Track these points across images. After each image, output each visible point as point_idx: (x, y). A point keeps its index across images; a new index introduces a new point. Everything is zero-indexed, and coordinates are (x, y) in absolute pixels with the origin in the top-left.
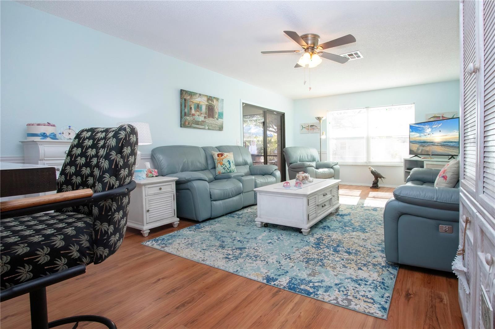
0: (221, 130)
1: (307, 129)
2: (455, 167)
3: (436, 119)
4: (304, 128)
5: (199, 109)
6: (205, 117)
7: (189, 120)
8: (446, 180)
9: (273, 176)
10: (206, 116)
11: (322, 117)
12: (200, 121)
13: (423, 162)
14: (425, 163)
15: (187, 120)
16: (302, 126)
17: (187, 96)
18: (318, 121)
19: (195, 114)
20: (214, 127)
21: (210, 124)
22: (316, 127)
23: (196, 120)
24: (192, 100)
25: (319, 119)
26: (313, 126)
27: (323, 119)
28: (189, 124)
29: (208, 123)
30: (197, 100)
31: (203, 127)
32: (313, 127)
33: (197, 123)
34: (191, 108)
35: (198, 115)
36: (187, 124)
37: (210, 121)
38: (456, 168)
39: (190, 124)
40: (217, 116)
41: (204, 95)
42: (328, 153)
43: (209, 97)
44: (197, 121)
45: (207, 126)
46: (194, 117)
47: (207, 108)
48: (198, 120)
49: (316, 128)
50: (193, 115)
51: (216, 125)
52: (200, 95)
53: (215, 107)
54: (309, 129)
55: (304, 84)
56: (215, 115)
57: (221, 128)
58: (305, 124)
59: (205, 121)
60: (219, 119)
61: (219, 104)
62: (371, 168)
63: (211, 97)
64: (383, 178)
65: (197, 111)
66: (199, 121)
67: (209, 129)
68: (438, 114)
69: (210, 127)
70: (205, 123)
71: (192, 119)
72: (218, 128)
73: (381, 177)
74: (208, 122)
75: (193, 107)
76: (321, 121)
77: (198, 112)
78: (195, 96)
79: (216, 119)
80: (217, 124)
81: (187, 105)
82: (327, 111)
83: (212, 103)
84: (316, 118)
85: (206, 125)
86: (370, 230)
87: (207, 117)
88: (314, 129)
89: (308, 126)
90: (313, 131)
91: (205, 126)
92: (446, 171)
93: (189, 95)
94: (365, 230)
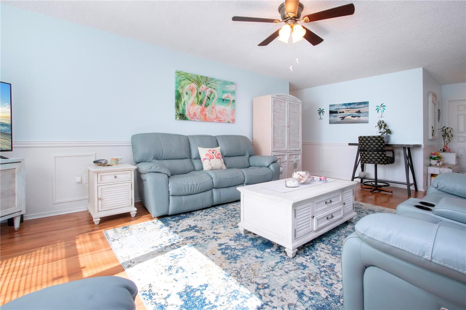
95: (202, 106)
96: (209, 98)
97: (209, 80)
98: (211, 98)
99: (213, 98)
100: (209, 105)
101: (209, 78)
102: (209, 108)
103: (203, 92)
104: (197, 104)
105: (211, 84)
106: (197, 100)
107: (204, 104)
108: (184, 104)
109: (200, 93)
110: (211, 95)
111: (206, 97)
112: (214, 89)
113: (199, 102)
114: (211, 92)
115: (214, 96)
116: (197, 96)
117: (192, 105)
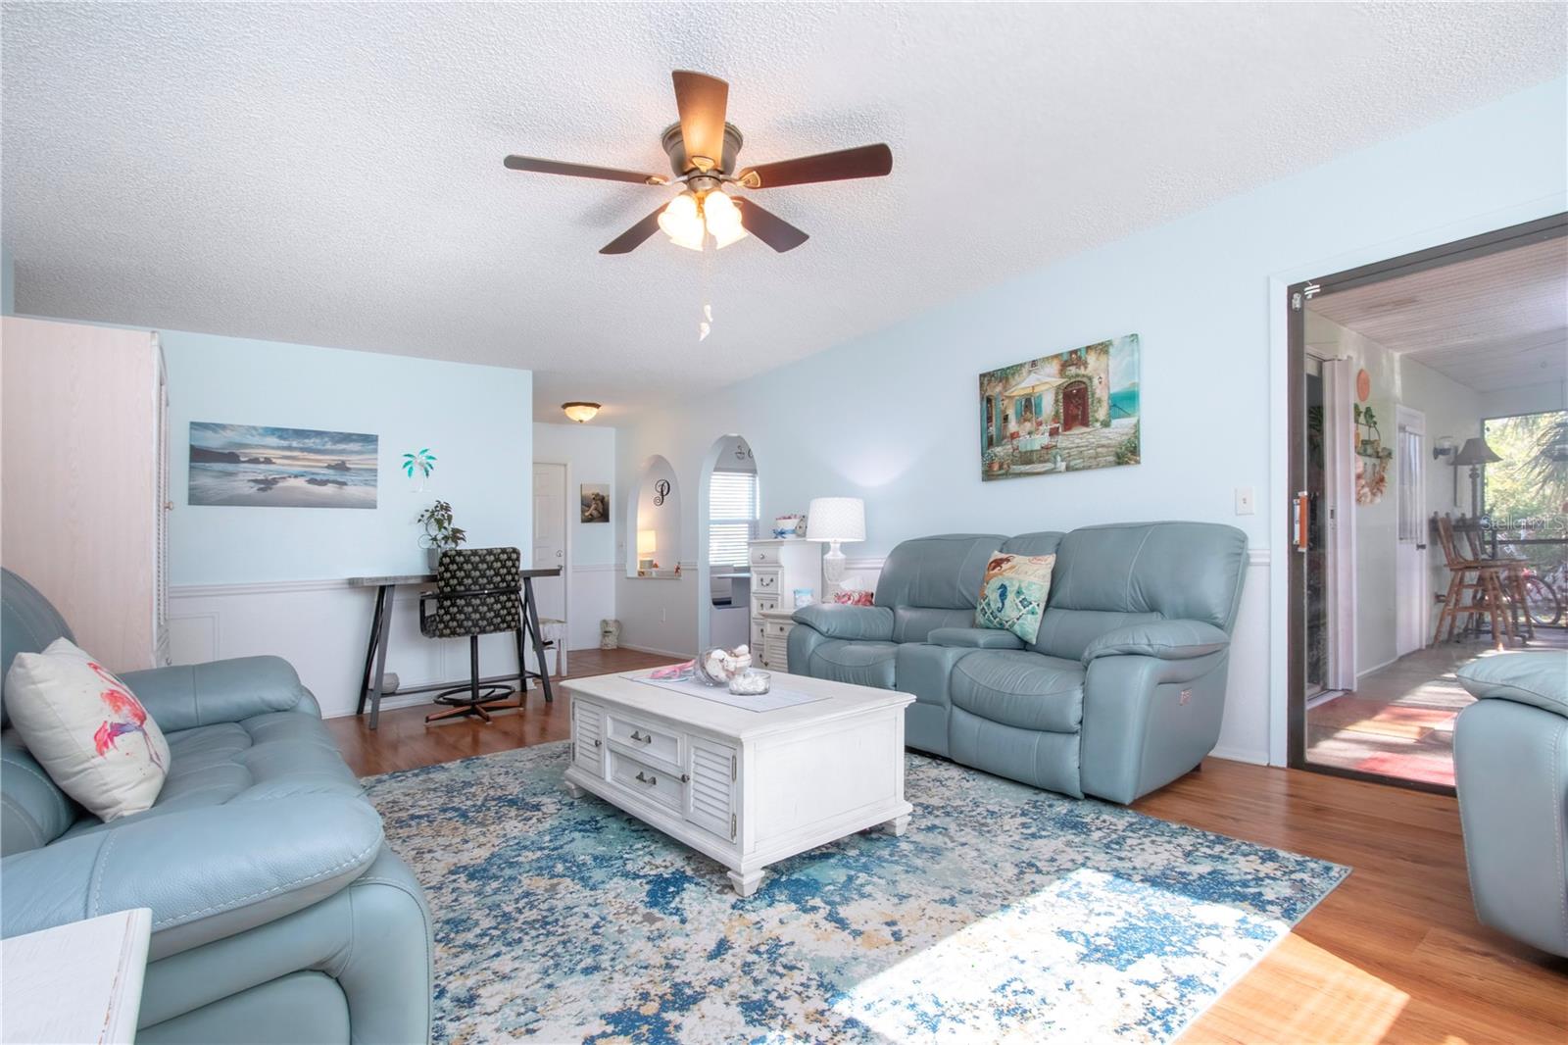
0: (1128, 464)
5: (1031, 413)
6: (1053, 433)
7: (1002, 454)
10: (1057, 425)
12: (1037, 451)
15: (996, 456)
17: (994, 387)
19: (1018, 433)
20: (1090, 458)
21: (1074, 452)
23: (1024, 450)
24: (1007, 394)
28: (1001, 468)
29: (1065, 449)
30: (1022, 386)
31: (1049, 466)
33: (1027, 458)
34: (1006, 418)
35: (1030, 433)
36: (996, 467)
37: (1078, 437)
39: (1005, 466)
40: (1102, 413)
41: (1047, 358)
43: (1065, 358)
44: (1026, 452)
45: (1062, 461)
46: (1015, 442)
47: (1061, 396)
48: (1029, 448)
50: (1014, 436)
51: (1103, 446)
52: (1034, 363)
53: (1096, 381)
56: (1096, 411)
57: (1127, 454)
59: (1054, 444)
60: (1114, 422)
61: (1110, 363)
63: (1075, 352)
65: (1025, 420)
66: (1032, 451)
67: (1068, 469)
69: (1072, 463)
70: (1054, 451)
71: (1011, 450)
72: (1112, 458)
74: (1064, 445)
75: (1011, 413)
77: (1029, 421)
78: (1016, 377)
79: (1098, 425)
80: (1104, 442)
81: (994, 413)
83: (1082, 371)
85: (1059, 458)
87: (1060, 430)
91: (1055, 463)
93: (1000, 381)
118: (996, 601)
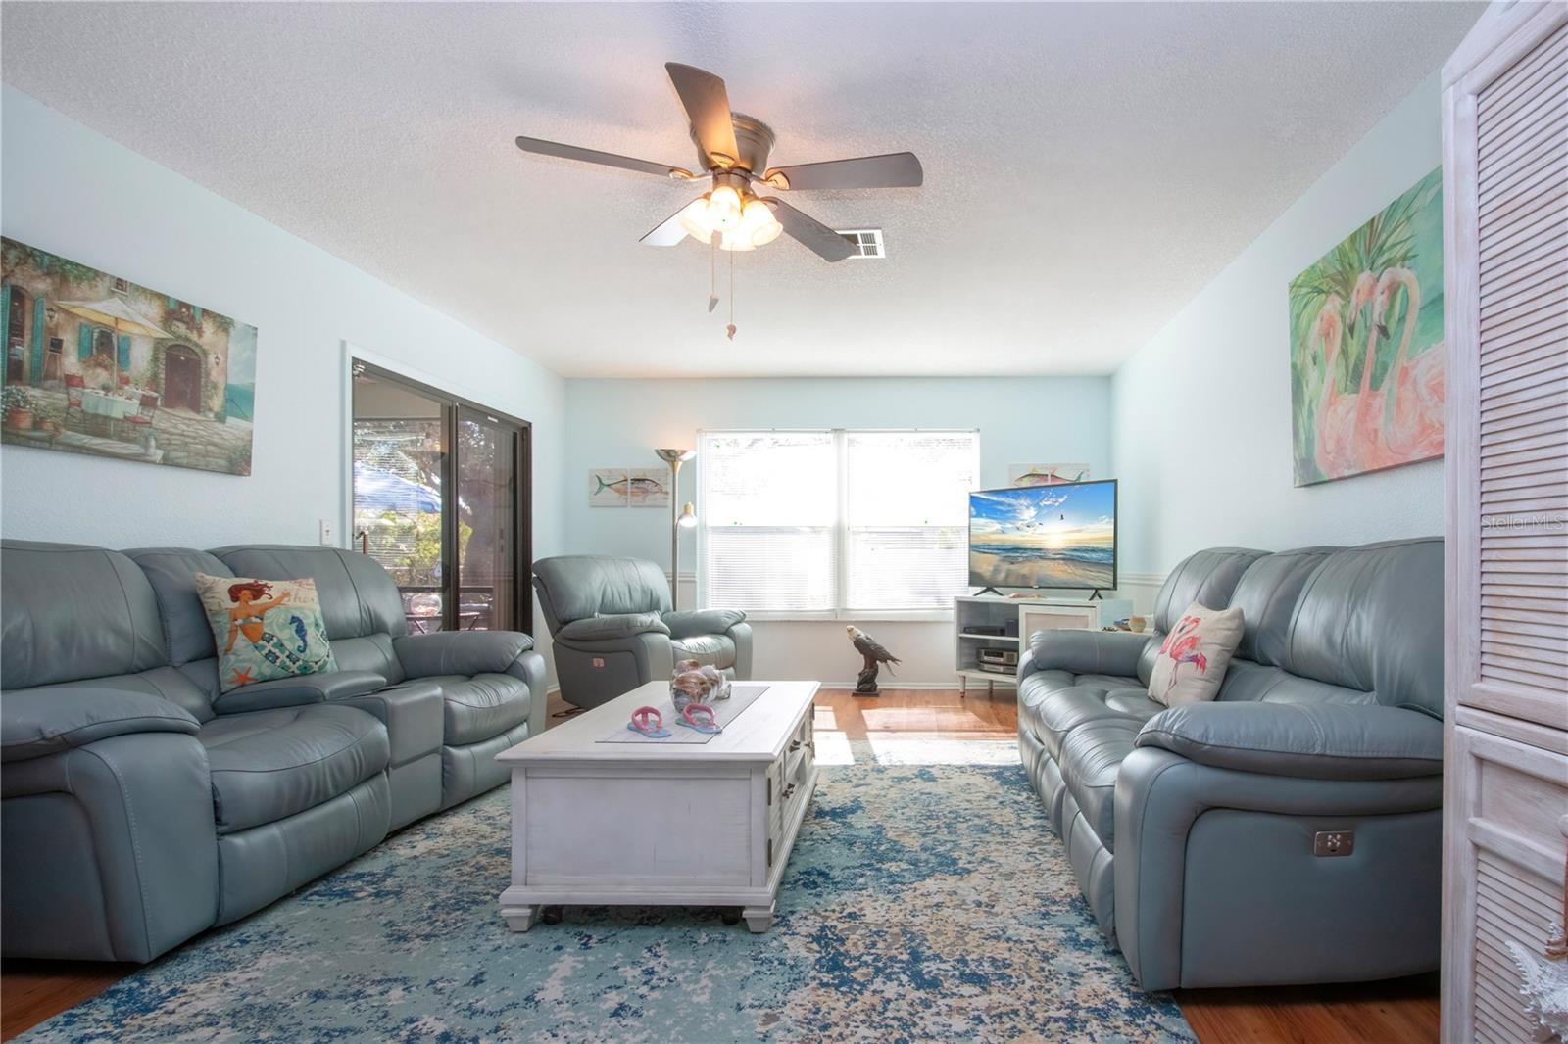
0: (240, 474)
1: (618, 490)
2: (1229, 629)
3: (1038, 481)
4: (606, 488)
5: (111, 358)
6: (147, 403)
7: (43, 403)
8: (1204, 668)
9: (521, 679)
10: (155, 394)
11: (684, 452)
12: (118, 420)
13: (1016, 607)
14: (1023, 611)
15: (26, 401)
16: (599, 478)
17: (33, 278)
18: (665, 465)
19: (82, 379)
20: (198, 454)
21: (176, 439)
22: (657, 484)
23: (91, 411)
24: (63, 304)
25: (670, 456)
26: (643, 480)
27: (686, 457)
28: (37, 424)
29: (164, 431)
30: (104, 308)
31: (134, 449)
32: (641, 485)
33: (98, 425)
34: (57, 345)
35: (106, 388)
36: (26, 422)
37: (177, 421)
38: (1230, 632)
39: (48, 426)
40: (217, 403)
41: (144, 290)
42: (697, 579)
43: (173, 306)
44: (96, 416)
45: (158, 447)
46: (74, 392)
47: (162, 356)
48: (101, 412)
49: (655, 489)
50: (70, 381)
51: (215, 445)
52: (120, 283)
53: (211, 359)
54: (626, 493)
55: (711, 309)
56: (210, 397)
57: (238, 463)
58: (609, 471)
59: (147, 419)
60: (231, 420)
61: (231, 345)
62: (856, 629)
63: (188, 306)
64: (893, 660)
65: (99, 365)
66: (107, 418)
67: (167, 462)
68: (1042, 469)
69: (173, 455)
70: (146, 430)
71: (65, 403)
72: (223, 463)
73: (885, 658)
74: (162, 425)
75: (69, 339)
76: (680, 464)
77: (105, 368)
78: (85, 285)
79: (211, 415)
80: (216, 439)
81: (28, 323)
82: (699, 431)
83: (194, 337)
84: (656, 451)
85: (153, 442)
86: (969, 858)
87: (159, 403)
88: (645, 491)
89: (623, 478)
90: (644, 499)
91: (146, 446)
92: (1201, 641)
93: (48, 274)
94: (955, 861)
95: (1361, 394)
96: (1383, 331)
97: (1380, 227)
98: (1392, 328)
99: (1402, 319)
100: (1385, 369)
101: (1380, 214)
102: (1386, 392)
103: (1361, 312)
104: (1345, 391)
105: (1388, 244)
106: (1344, 372)
107: (1366, 382)
108: (1311, 413)
109: (1352, 329)
110: (1391, 306)
111: (1375, 333)
112: (1405, 258)
113: (1349, 378)
114: (1393, 289)
115: (1407, 299)
116: (1344, 352)
117: (1331, 404)
118: (291, 639)
